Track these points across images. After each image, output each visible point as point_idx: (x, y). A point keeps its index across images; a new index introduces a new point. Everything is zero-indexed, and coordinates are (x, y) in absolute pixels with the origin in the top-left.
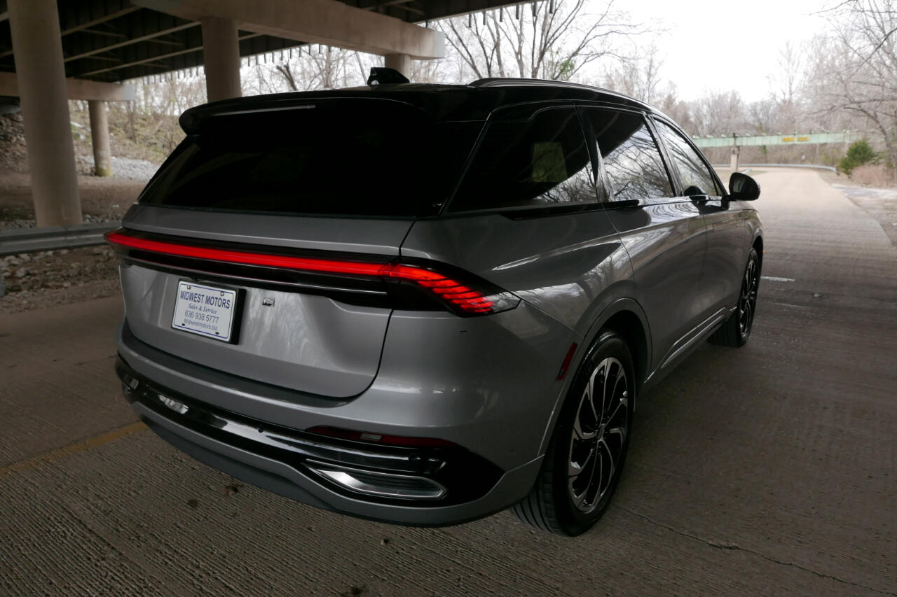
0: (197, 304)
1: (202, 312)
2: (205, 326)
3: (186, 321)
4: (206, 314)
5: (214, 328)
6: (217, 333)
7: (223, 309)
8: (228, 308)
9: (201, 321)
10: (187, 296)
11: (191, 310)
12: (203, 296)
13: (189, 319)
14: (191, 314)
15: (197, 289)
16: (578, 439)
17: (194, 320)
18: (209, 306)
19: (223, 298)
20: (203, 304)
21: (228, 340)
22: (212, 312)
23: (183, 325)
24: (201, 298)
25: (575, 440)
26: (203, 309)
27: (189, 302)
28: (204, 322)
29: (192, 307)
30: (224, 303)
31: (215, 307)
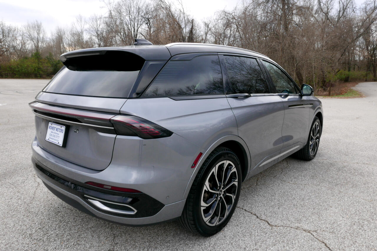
0: (53, 131)
1: (54, 134)
2: (55, 140)
3: (50, 138)
4: (56, 135)
5: (58, 141)
6: (58, 143)
7: (61, 133)
8: (63, 132)
9: (54, 138)
10: (51, 128)
11: (51, 133)
13: (51, 137)
14: (51, 135)
15: (54, 125)
16: (207, 190)
17: (52, 137)
18: (57, 132)
19: (61, 129)
20: (55, 131)
21: (61, 146)
22: (58, 134)
24: (55, 128)
25: (205, 190)
27: (51, 130)
28: (55, 138)
31: (58, 132)
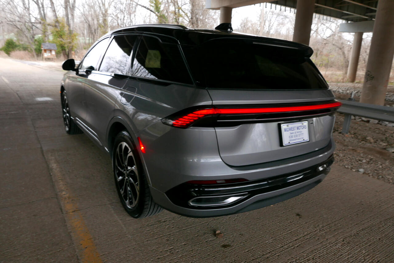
0: (293, 131)
1: (296, 134)
2: (299, 139)
3: (290, 140)
4: (298, 134)
5: (302, 138)
6: (304, 140)
7: (304, 129)
8: (306, 128)
10: (288, 130)
11: (292, 135)
12: (295, 127)
13: (292, 139)
14: (292, 137)
15: (291, 125)
17: (294, 138)
18: (299, 130)
19: (303, 125)
20: (296, 130)
21: (308, 141)
22: (300, 132)
23: (289, 142)
26: (296, 132)
27: (289, 132)
28: (298, 137)
29: (291, 134)
30: (304, 127)
31: (301, 130)
